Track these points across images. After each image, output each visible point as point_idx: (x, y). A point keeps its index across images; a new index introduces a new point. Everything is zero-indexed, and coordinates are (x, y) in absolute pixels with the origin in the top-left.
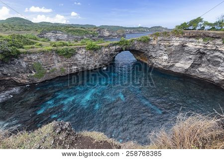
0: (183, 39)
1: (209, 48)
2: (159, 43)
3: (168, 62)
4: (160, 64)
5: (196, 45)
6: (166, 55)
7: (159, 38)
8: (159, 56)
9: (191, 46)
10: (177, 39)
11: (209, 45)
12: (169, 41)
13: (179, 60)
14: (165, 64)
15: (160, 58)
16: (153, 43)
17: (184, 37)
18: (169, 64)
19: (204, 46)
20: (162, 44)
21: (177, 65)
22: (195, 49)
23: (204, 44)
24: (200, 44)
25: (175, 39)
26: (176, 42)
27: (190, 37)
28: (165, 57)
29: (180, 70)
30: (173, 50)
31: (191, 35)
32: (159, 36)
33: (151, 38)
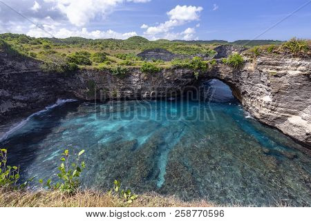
0: (309, 62)
2: (260, 68)
3: (273, 110)
4: (257, 111)
6: (270, 93)
7: (259, 60)
8: (258, 95)
10: (297, 61)
12: (277, 64)
13: (300, 108)
14: (265, 111)
15: (258, 98)
16: (249, 68)
18: (274, 115)
20: (264, 70)
21: (294, 119)
26: (293, 68)
28: (267, 99)
30: (283, 85)
32: (258, 54)
33: (245, 58)
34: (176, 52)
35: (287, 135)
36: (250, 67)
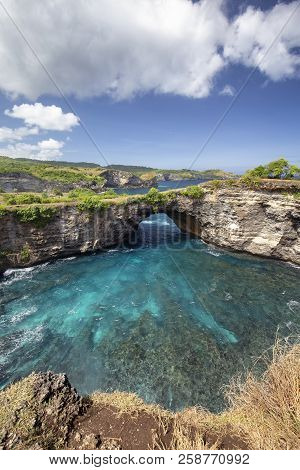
0: (261, 194)
2: (222, 199)
3: (241, 236)
5: (284, 205)
6: (236, 221)
7: (220, 192)
8: (223, 224)
9: (276, 206)
10: (252, 193)
12: (238, 196)
13: (259, 230)
14: (234, 238)
15: (225, 227)
17: (263, 190)
18: (242, 240)
21: (257, 240)
22: (284, 211)
24: (291, 203)
25: (247, 193)
26: (251, 198)
27: (273, 191)
28: (234, 226)
29: (262, 251)
30: (246, 213)
31: (274, 187)
32: (219, 187)
33: (205, 190)
34: (47, 178)
35: (256, 255)
36: (211, 198)
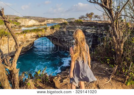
0: (83, 27)
1: (99, 33)
2: (68, 30)
5: (92, 31)
7: (67, 27)
8: (70, 40)
9: (89, 32)
11: (99, 31)
15: (70, 42)
16: (64, 30)
17: (84, 25)
19: (96, 32)
20: (70, 31)
22: (92, 34)
23: (96, 30)
24: (94, 30)
25: (78, 27)
27: (87, 26)
31: (87, 24)
